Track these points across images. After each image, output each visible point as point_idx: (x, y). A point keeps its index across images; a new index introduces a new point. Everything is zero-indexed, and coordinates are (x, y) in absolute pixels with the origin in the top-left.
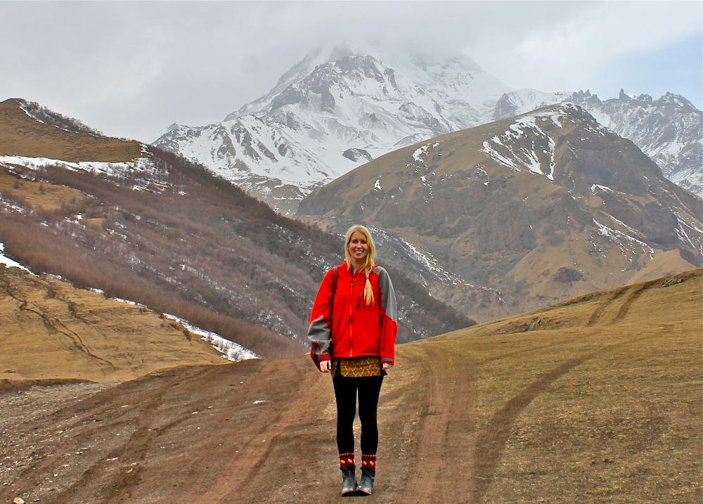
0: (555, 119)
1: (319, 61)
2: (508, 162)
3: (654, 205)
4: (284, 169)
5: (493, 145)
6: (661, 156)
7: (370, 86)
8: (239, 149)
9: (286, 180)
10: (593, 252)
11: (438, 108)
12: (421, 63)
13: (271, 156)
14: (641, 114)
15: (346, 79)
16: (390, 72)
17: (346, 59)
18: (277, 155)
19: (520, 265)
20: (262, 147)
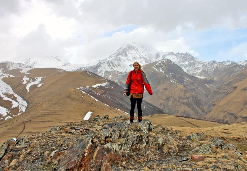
0: (165, 61)
1: (124, 47)
2: (157, 70)
3: (180, 76)
4: (119, 69)
5: (155, 67)
6: (185, 64)
7: (134, 52)
8: (111, 65)
9: (120, 71)
10: (170, 85)
11: (146, 55)
12: (143, 47)
13: (117, 67)
14: (182, 56)
15: (129, 51)
16: (137, 49)
17: (129, 47)
18: (118, 66)
19: (158, 87)
20: (115, 65)
